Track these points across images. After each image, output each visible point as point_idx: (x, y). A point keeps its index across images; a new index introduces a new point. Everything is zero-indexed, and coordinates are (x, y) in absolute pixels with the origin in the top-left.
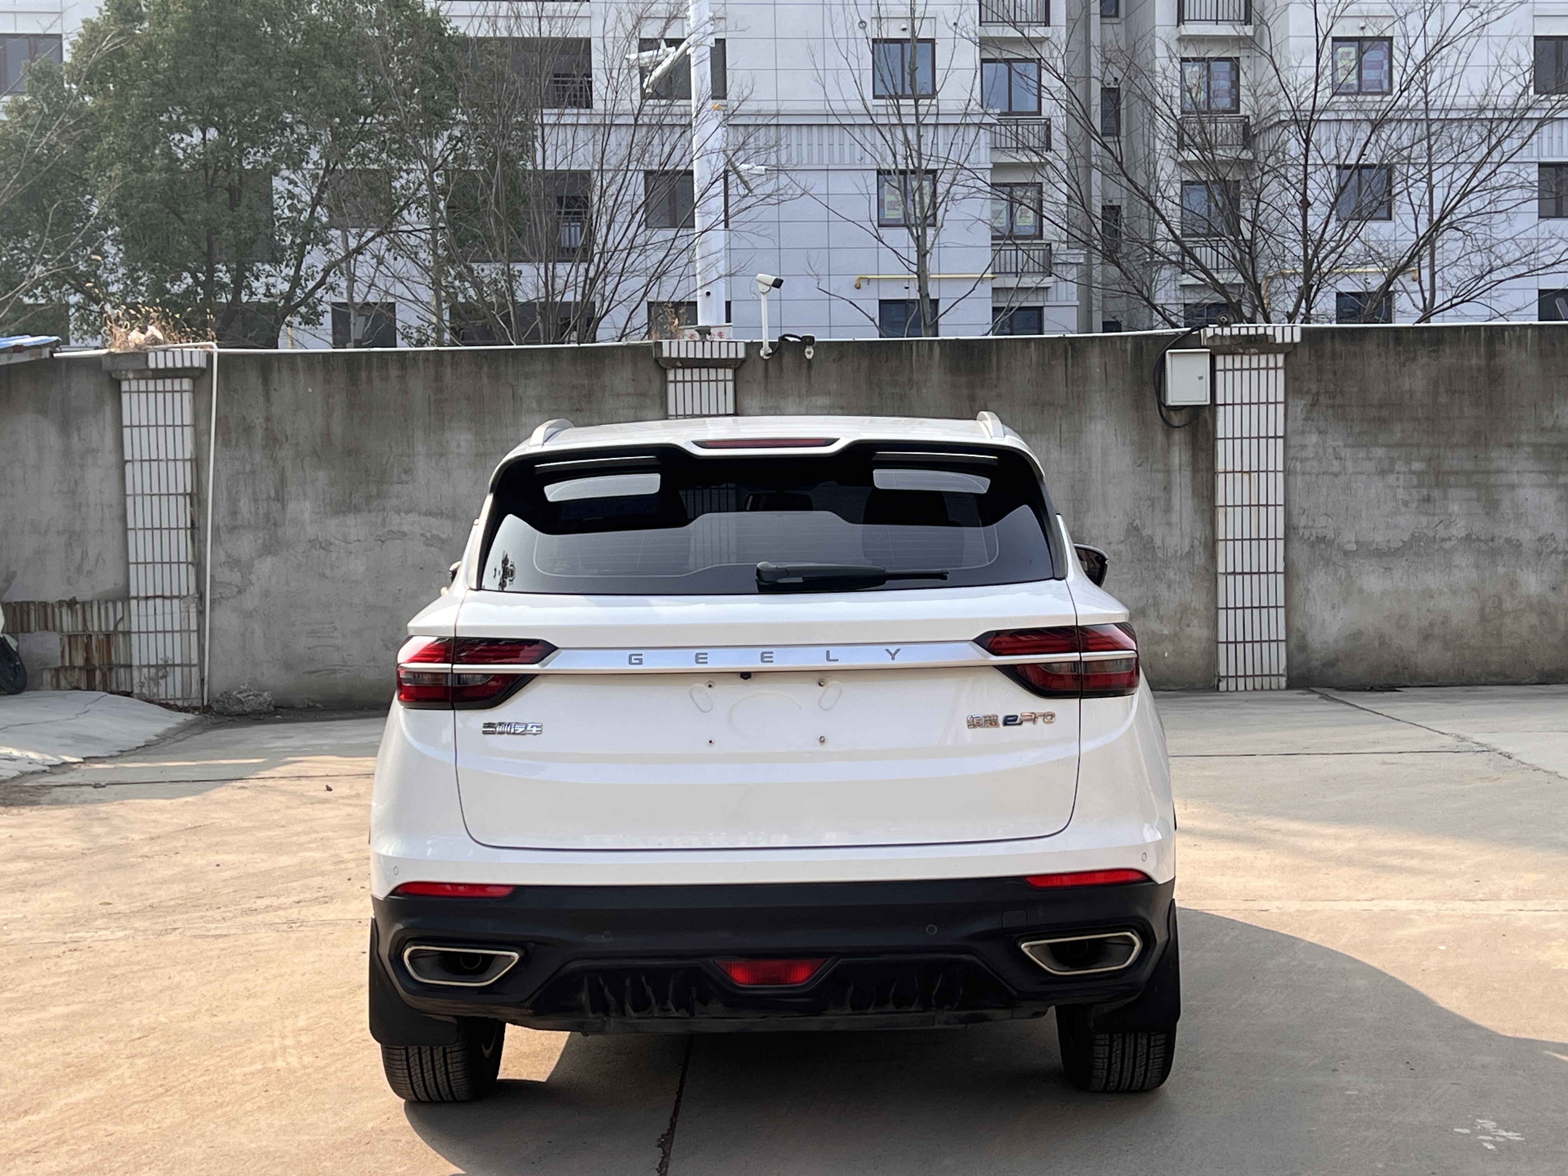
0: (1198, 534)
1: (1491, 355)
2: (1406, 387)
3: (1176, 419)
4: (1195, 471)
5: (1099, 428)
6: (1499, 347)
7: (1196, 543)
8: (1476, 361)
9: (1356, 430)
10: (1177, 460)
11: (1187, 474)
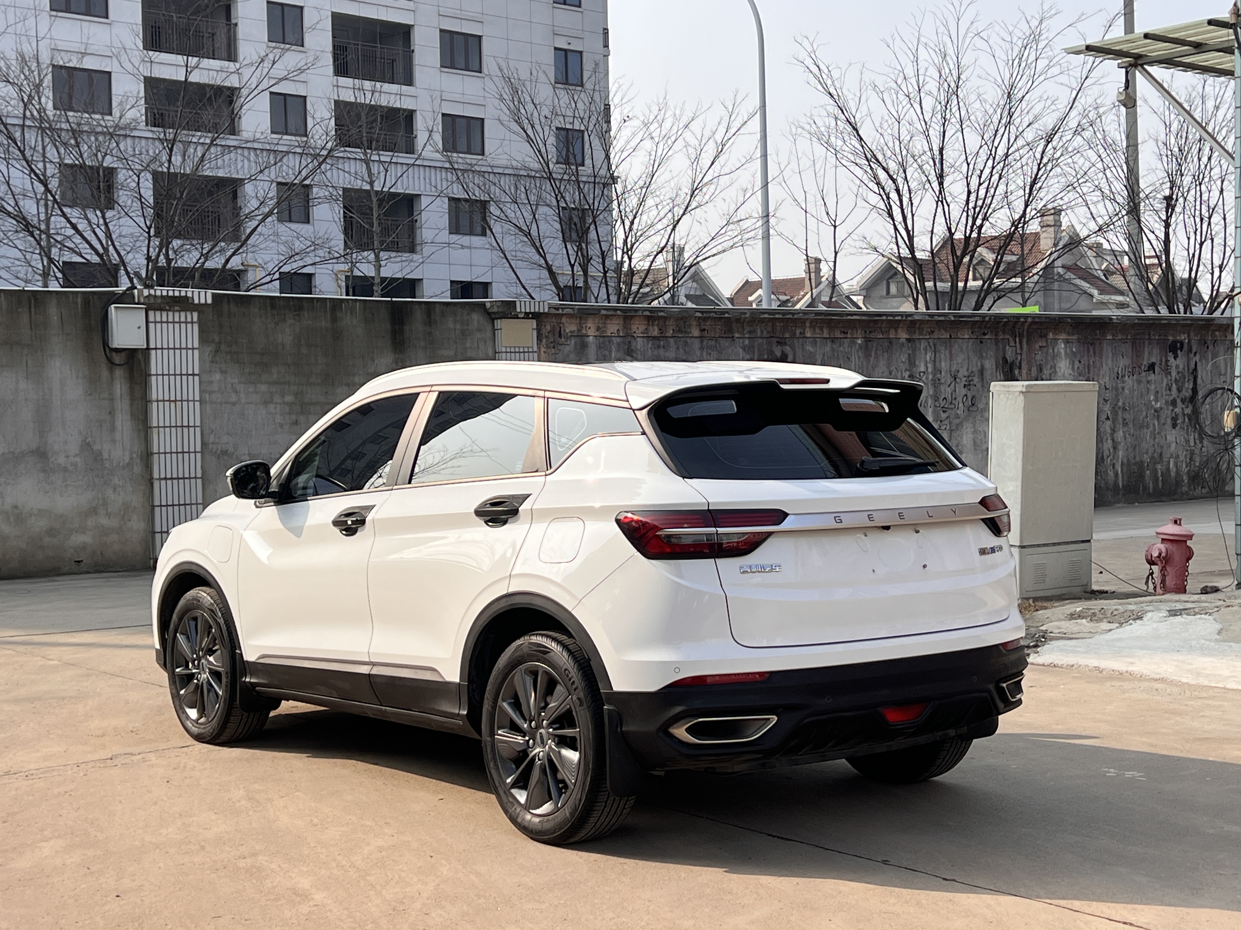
0: (136, 449)
1: (334, 320)
2: (280, 341)
3: (117, 359)
4: (132, 398)
5: (58, 364)
6: (339, 314)
7: (134, 456)
8: (324, 323)
9: (247, 371)
10: (119, 391)
11: (126, 402)
